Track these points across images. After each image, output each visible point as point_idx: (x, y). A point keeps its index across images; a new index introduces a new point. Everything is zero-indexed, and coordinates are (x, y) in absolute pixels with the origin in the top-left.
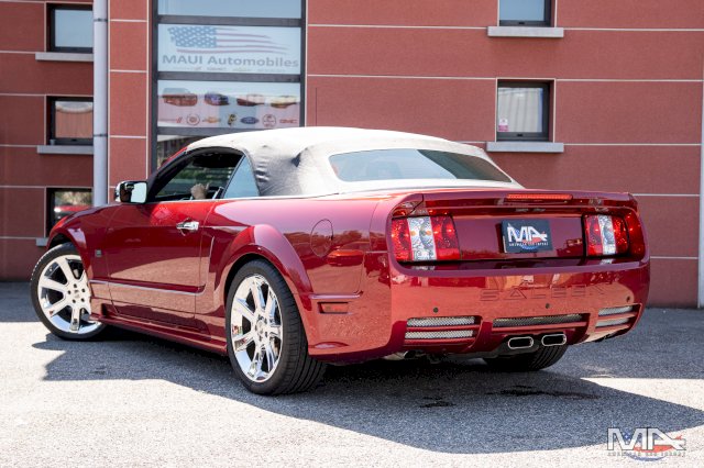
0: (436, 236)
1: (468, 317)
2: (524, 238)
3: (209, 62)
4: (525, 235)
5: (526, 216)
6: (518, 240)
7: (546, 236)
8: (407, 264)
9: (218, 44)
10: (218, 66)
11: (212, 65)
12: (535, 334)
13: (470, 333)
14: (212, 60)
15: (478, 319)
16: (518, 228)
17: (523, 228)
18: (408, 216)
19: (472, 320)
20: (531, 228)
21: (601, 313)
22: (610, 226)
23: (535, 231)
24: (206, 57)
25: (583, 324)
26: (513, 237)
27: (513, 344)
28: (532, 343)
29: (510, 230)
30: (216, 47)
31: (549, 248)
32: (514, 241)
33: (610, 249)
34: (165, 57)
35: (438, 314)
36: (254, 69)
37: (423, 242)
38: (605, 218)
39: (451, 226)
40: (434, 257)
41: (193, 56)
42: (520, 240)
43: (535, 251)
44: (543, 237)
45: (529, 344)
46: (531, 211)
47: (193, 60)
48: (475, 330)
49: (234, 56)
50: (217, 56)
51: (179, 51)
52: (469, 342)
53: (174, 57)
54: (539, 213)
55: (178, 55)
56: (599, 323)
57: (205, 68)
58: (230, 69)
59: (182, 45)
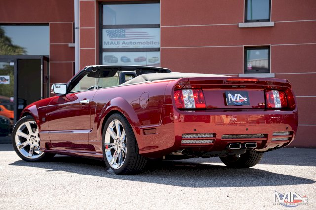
0: (195, 98)
1: (210, 134)
2: (236, 99)
3: (123, 44)
4: (237, 98)
5: (237, 89)
6: (233, 100)
7: (246, 98)
8: (182, 109)
9: (126, 36)
10: (126, 45)
11: (124, 45)
12: (242, 142)
13: (211, 141)
14: (124, 43)
15: (215, 135)
16: (233, 95)
17: (235, 95)
18: (182, 89)
19: (212, 135)
20: (239, 95)
21: (274, 134)
22: (278, 96)
23: (241, 96)
24: (121, 42)
25: (265, 139)
26: (231, 99)
27: (231, 147)
28: (241, 146)
29: (229, 95)
30: (125, 37)
31: (248, 103)
32: (231, 100)
33: (278, 106)
34: (105, 42)
35: (196, 132)
36: (141, 46)
37: (189, 101)
38: (276, 92)
39: (202, 94)
40: (194, 107)
41: (116, 42)
42: (234, 100)
43: (241, 105)
44: (245, 99)
45: (239, 147)
46: (239, 87)
47: (116, 43)
48: (213, 140)
49: (133, 41)
50: (126, 41)
51: (110, 40)
52: (211, 146)
53: (108, 42)
54: (243, 88)
55: (110, 41)
56: (273, 139)
57: (121, 46)
58: (131, 46)
59: (112, 37)
